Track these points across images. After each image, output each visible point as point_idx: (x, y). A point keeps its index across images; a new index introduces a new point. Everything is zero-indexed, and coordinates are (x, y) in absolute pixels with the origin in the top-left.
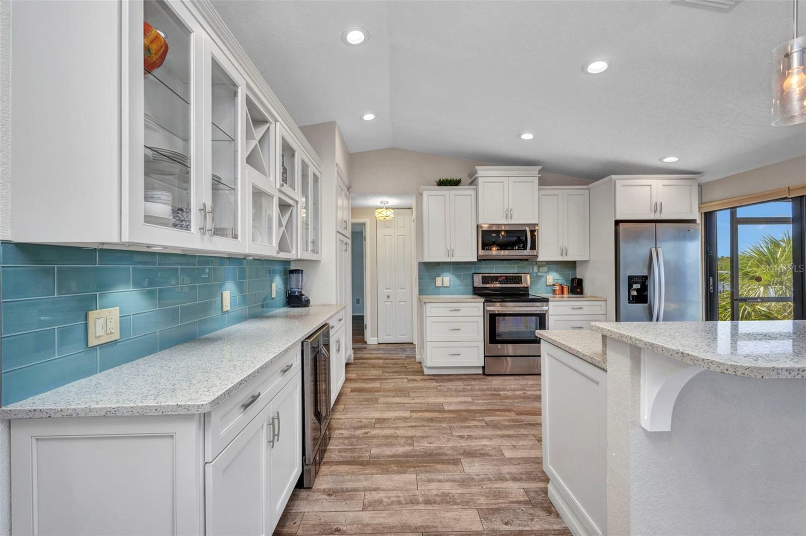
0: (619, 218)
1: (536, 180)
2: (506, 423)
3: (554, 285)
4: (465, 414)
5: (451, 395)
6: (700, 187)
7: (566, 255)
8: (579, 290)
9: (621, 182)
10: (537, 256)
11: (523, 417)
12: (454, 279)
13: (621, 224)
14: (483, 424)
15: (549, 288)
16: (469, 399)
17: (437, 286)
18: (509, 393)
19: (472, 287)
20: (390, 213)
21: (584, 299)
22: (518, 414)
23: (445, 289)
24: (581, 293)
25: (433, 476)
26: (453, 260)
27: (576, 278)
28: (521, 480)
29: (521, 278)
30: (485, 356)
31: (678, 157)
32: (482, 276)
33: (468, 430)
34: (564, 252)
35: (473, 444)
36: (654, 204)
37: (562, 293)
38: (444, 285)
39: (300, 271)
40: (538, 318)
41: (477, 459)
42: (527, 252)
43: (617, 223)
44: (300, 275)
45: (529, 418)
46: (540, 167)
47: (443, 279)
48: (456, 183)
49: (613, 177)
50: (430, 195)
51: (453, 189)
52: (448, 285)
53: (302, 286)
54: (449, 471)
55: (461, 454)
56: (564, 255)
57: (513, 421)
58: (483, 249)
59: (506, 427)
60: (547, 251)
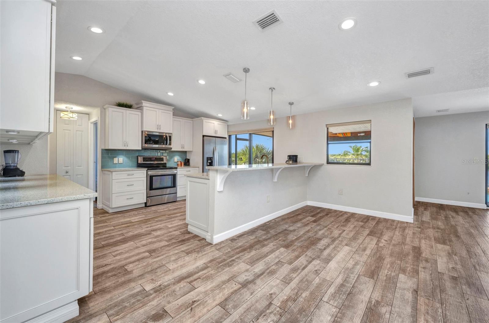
0: (204, 134)
1: (172, 113)
2: (165, 219)
3: (178, 162)
4: (144, 221)
5: (133, 217)
6: (228, 126)
7: (184, 148)
8: (188, 164)
9: (205, 120)
10: (171, 148)
11: (171, 216)
12: (126, 159)
13: (205, 137)
14: (155, 221)
15: (175, 163)
16: (143, 216)
17: (114, 163)
18: (162, 210)
19: (136, 163)
20: (75, 116)
21: (190, 167)
22: (169, 215)
23: (119, 164)
24: (189, 165)
25: (142, 240)
26: (128, 148)
27: (187, 159)
28: (178, 230)
29: (163, 159)
30: (147, 197)
31: (222, 115)
32: (143, 158)
33: (149, 225)
34: (183, 147)
35: (154, 228)
36: (215, 130)
37: (181, 165)
38: (119, 163)
39: (17, 151)
40: (173, 176)
41: (158, 231)
42: (168, 146)
43: (203, 136)
44: (17, 154)
45: (174, 215)
46: (173, 108)
47: (118, 159)
48: (129, 107)
49: (202, 118)
50: (113, 111)
51: (128, 110)
52: (122, 163)
53: (17, 162)
54: (148, 237)
55: (151, 231)
56: (183, 148)
57: (168, 217)
58: (145, 143)
59: (166, 220)
60: (175, 146)
